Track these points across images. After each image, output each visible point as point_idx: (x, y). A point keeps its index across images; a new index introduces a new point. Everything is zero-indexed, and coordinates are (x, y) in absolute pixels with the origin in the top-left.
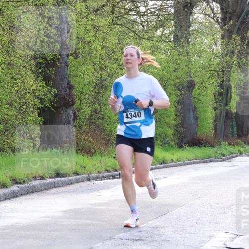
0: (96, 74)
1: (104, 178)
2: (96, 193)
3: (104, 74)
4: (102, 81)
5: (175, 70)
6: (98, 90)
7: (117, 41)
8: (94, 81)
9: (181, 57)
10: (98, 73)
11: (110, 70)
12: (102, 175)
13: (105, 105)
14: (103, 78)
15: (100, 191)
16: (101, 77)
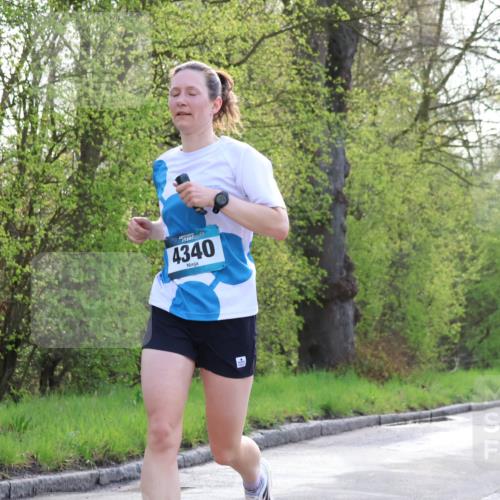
0: (392, 245)
1: (405, 420)
2: (392, 446)
3: (406, 245)
4: (402, 257)
6: (396, 271)
7: (428, 190)
8: (389, 256)
10: (395, 243)
11: (416, 237)
12: (402, 415)
13: (407, 297)
14: (405, 252)
15: (399, 443)
16: (401, 250)
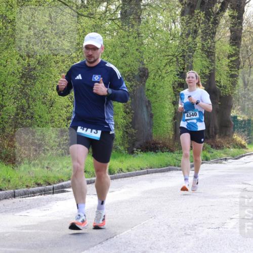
0: (22, 61)
1: (34, 193)
2: (24, 213)
3: (33, 61)
4: (31, 70)
5: (123, 56)
6: (26, 81)
8: (20, 70)
9: (131, 38)
10: (24, 60)
11: (40, 56)
12: (31, 189)
13: (34, 100)
14: (32, 67)
15: (28, 211)
16: (29, 65)
